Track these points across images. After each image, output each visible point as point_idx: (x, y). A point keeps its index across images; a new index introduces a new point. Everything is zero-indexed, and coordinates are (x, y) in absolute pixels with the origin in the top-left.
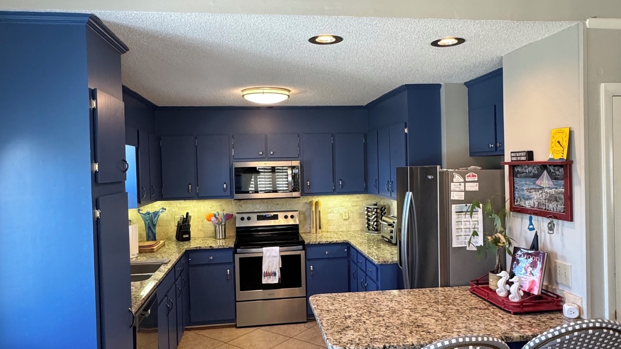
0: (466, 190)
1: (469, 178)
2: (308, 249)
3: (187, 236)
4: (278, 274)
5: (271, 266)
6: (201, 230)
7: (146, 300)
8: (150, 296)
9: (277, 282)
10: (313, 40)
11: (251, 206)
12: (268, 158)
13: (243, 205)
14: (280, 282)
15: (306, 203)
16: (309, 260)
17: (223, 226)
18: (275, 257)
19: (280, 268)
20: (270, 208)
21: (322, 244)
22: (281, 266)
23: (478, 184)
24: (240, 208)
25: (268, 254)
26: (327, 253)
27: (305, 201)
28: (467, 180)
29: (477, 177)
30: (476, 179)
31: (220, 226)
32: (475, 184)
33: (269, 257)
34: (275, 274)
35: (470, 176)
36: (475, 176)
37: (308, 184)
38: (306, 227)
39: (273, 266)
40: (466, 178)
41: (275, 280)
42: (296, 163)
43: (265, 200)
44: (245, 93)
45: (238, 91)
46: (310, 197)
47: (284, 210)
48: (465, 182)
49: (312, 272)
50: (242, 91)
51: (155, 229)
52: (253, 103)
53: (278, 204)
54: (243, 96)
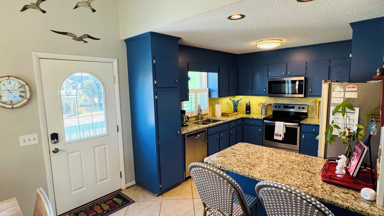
0: (345, 97)
1: (349, 89)
2: (302, 126)
3: (249, 112)
4: (283, 136)
5: (279, 131)
6: (257, 110)
7: (194, 132)
8: (198, 130)
9: (281, 139)
10: (230, 18)
11: (281, 101)
12: (288, 76)
13: (277, 100)
14: (284, 140)
15: (314, 101)
16: (303, 132)
17: (265, 109)
18: (282, 127)
19: (284, 133)
20: (292, 102)
21: (311, 125)
22: (285, 132)
23: (357, 93)
24: (276, 101)
25: (278, 125)
26: (314, 130)
27: (313, 100)
28: (346, 90)
29: (356, 88)
30: (356, 90)
31: (264, 109)
32: (354, 93)
33: (278, 126)
34: (281, 136)
35: (350, 87)
36: (355, 87)
37: (310, 90)
38: (313, 115)
39: (280, 131)
40: (346, 89)
41: (280, 139)
42: (302, 78)
43: (290, 98)
44: (257, 44)
45: (253, 43)
46: (317, 98)
47: (300, 104)
48: (345, 91)
49: (303, 139)
50: (256, 43)
51: (237, 107)
52: (262, 49)
53: (296, 101)
54: (256, 45)
